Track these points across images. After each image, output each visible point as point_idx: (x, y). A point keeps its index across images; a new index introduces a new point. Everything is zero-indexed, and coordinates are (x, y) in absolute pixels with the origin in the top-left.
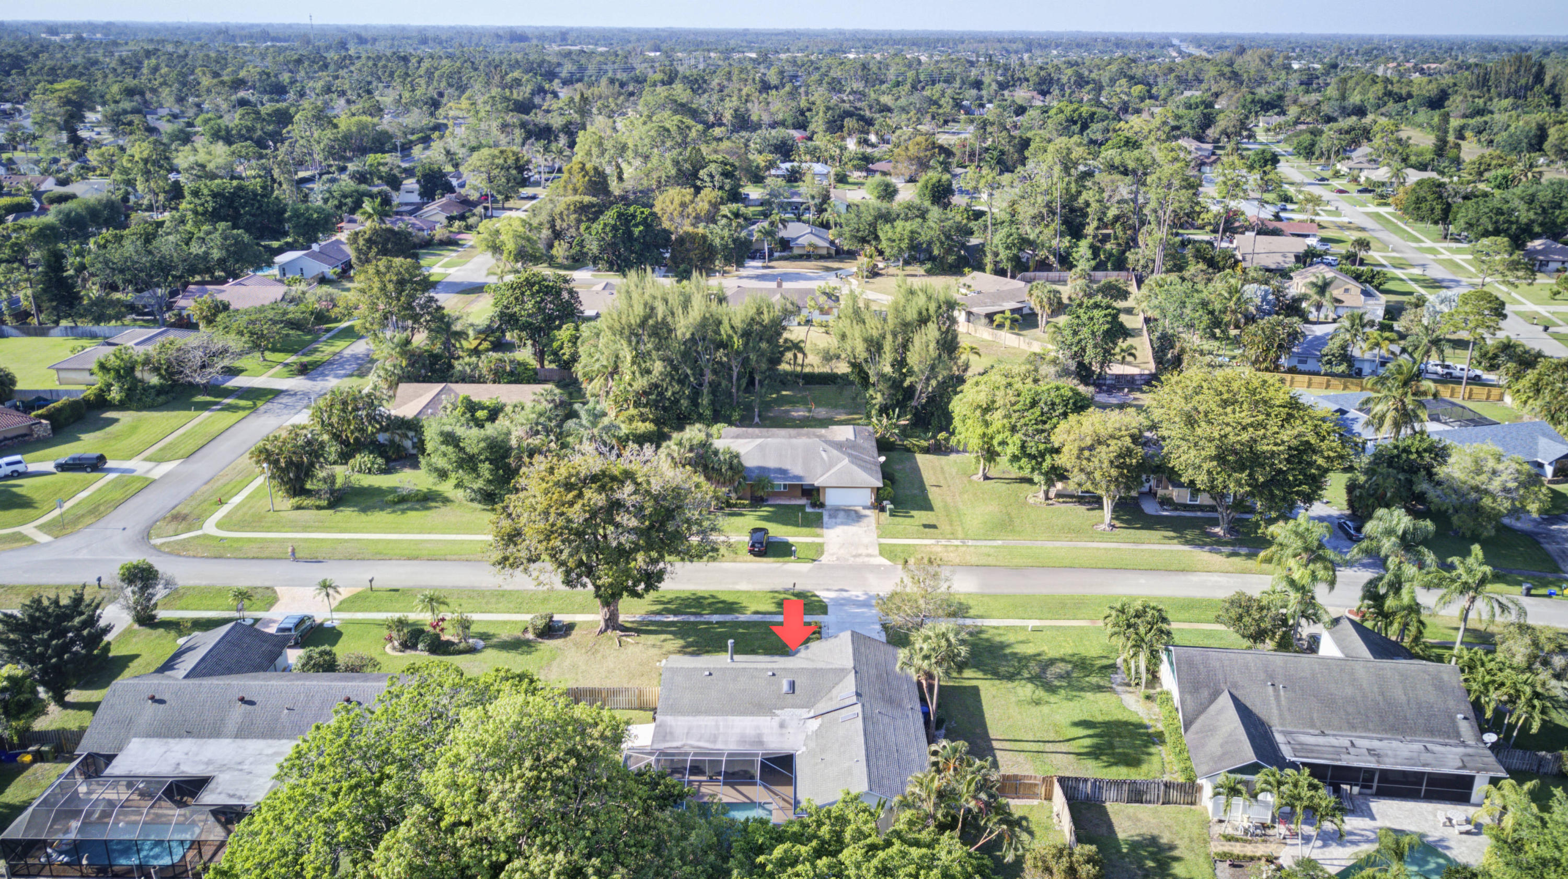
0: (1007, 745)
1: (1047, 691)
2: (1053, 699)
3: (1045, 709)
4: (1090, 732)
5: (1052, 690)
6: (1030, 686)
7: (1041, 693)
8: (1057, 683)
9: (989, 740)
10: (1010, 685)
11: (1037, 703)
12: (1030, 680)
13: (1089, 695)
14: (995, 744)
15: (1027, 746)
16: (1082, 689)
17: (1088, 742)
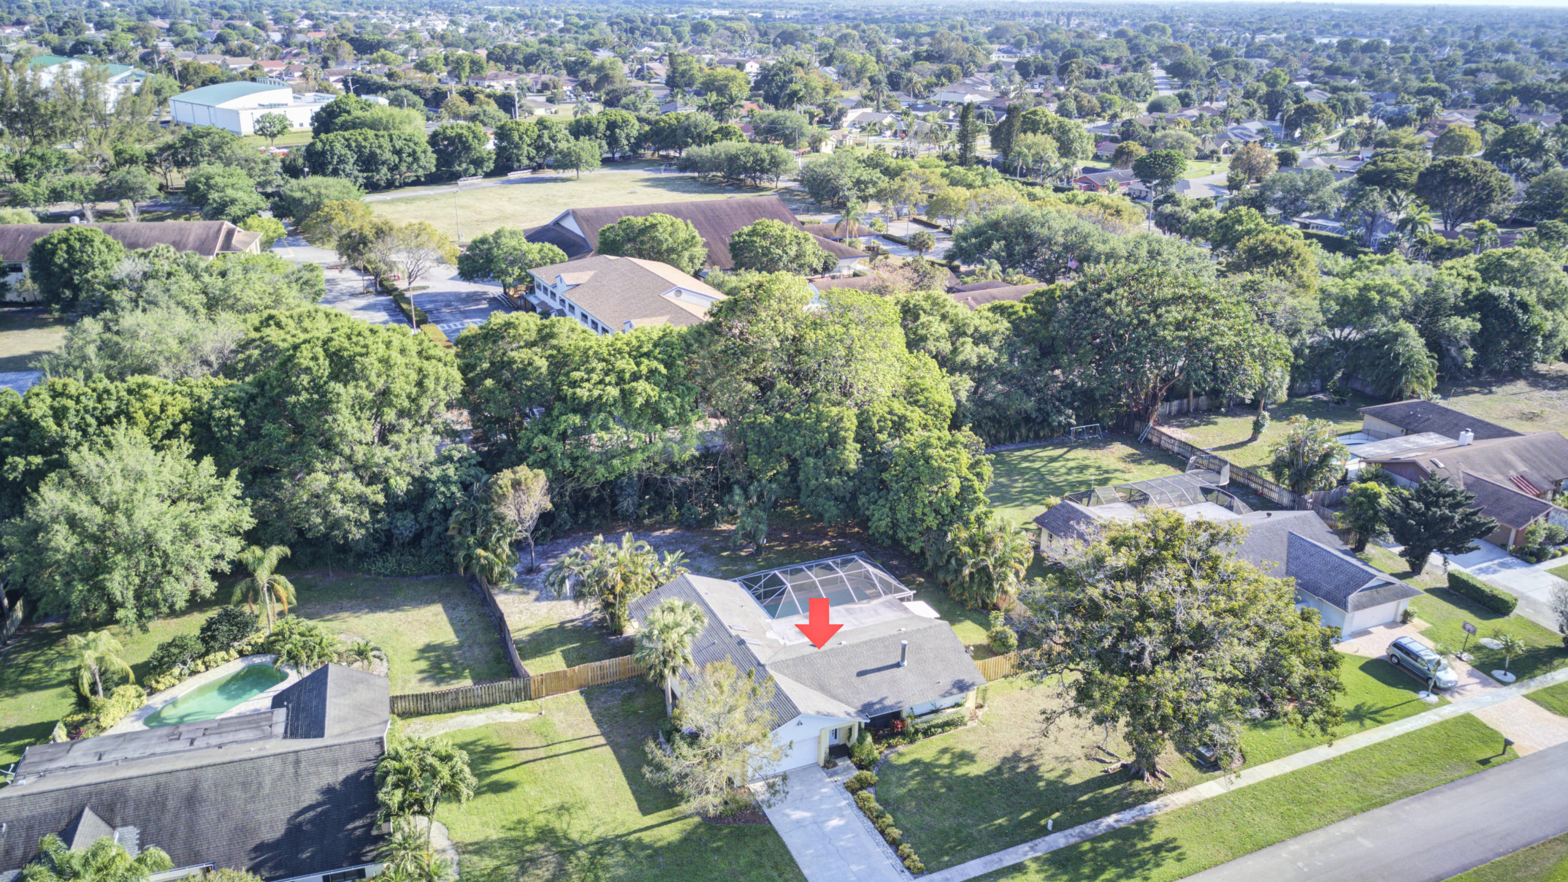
0: (588, 743)
1: (552, 831)
2: (541, 820)
3: (550, 802)
4: (495, 777)
5: (546, 835)
6: (575, 836)
7: (559, 825)
8: (539, 847)
9: (611, 743)
10: (600, 832)
11: (563, 809)
12: (575, 847)
13: (495, 834)
14: (602, 740)
15: (566, 748)
16: (504, 843)
17: (496, 765)
